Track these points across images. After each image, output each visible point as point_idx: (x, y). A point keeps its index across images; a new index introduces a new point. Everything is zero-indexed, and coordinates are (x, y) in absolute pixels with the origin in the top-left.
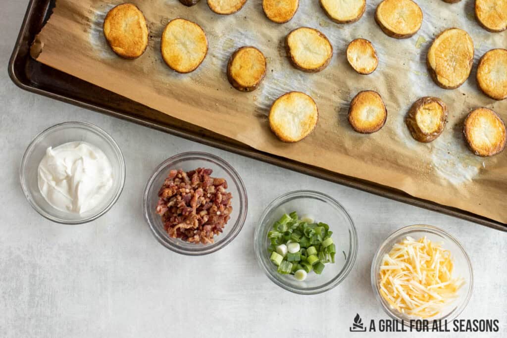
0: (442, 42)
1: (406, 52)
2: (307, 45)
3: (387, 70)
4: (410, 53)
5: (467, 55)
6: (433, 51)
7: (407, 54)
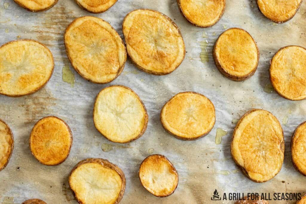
0: (244, 131)
1: (207, 152)
2: (92, 182)
3: (191, 180)
4: (211, 153)
5: (276, 139)
6: (236, 145)
7: (209, 154)
